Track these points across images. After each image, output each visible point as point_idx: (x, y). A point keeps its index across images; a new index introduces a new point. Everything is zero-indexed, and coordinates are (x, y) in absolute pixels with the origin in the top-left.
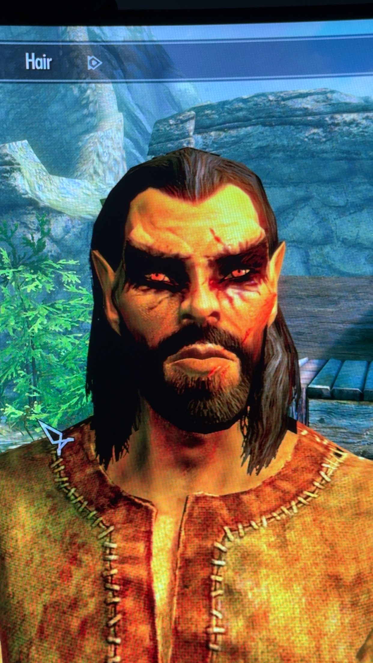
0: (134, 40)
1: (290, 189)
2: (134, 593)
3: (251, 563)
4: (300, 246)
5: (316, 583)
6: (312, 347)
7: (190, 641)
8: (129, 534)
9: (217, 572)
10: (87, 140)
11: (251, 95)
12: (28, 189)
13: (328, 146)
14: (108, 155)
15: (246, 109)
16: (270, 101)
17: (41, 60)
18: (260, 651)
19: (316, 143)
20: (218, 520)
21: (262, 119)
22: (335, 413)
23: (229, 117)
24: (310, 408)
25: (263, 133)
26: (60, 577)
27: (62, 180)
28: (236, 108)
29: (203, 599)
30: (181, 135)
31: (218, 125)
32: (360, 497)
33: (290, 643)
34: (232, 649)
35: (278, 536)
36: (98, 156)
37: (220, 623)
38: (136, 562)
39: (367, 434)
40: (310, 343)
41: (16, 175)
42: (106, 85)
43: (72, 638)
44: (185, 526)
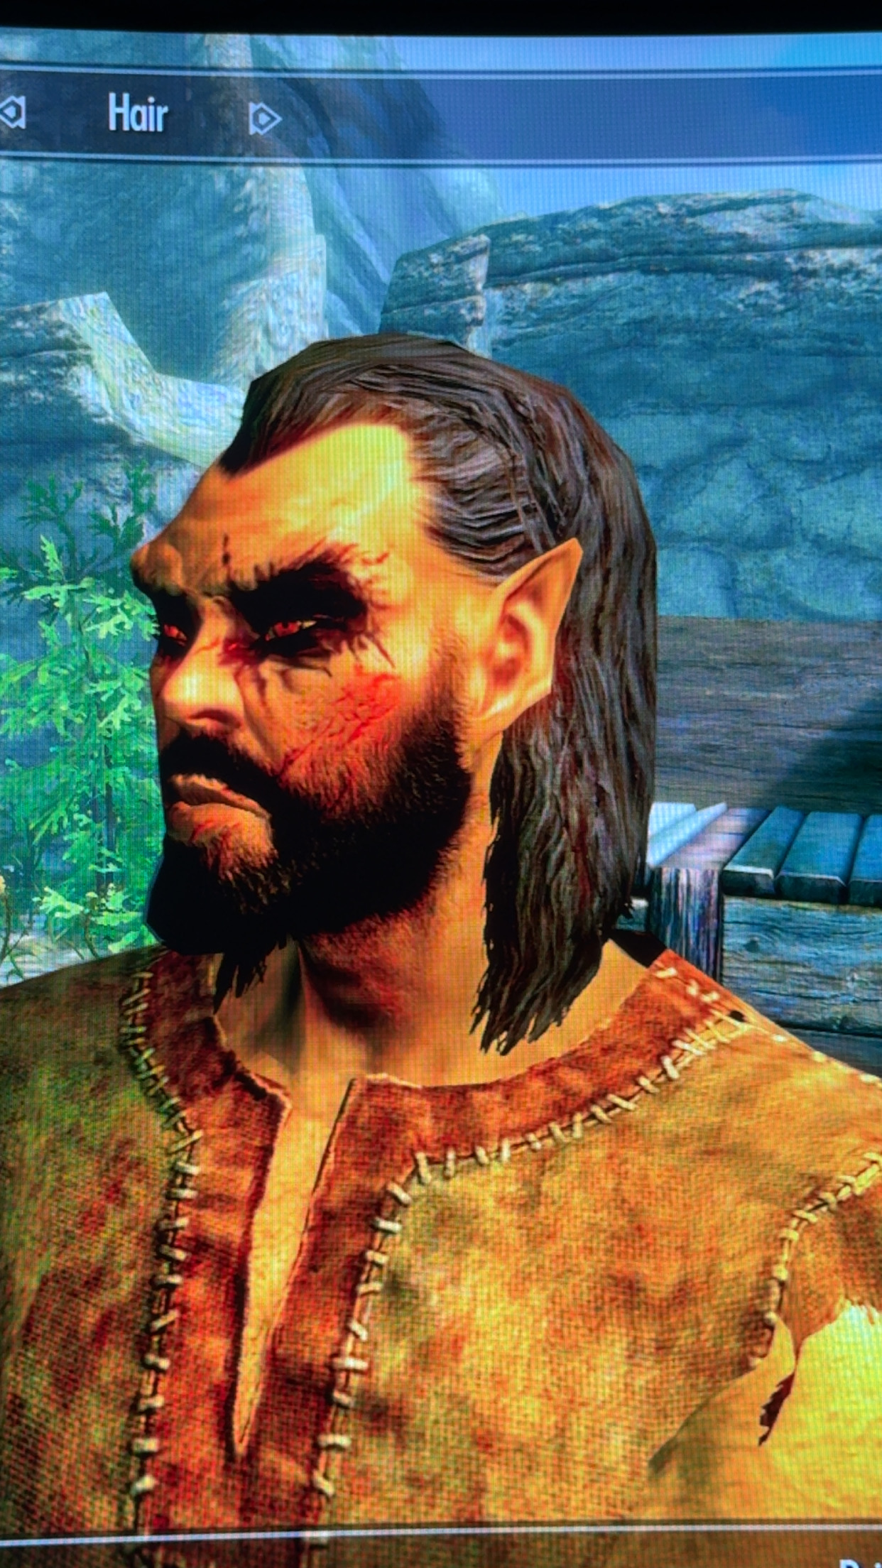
0: (355, 67)
1: (698, 420)
2: (212, 1270)
3: (452, 1234)
4: (716, 549)
5: (578, 1291)
6: (736, 779)
7: (298, 1379)
8: (229, 1149)
9: (381, 1245)
10: (243, 295)
11: (619, 202)
12: (106, 404)
13: (790, 323)
14: (290, 331)
15: (606, 232)
16: (660, 215)
17: (143, 109)
18: (432, 1417)
19: (762, 316)
20: (407, 1138)
21: (640, 258)
22: (781, 929)
23: (565, 250)
24: (727, 918)
25: (641, 289)
26: (82, 1224)
27: (185, 385)
28: (582, 231)
29: (339, 1297)
30: (456, 288)
31: (542, 267)
32: (728, 1117)
33: (496, 1410)
34: (376, 1406)
35: (526, 1182)
36: (267, 332)
37: (359, 1350)
38: (229, 1207)
39: (853, 980)
40: (733, 772)
41: (80, 371)
42: (291, 170)
43: (81, 1348)
44: (338, 1143)
